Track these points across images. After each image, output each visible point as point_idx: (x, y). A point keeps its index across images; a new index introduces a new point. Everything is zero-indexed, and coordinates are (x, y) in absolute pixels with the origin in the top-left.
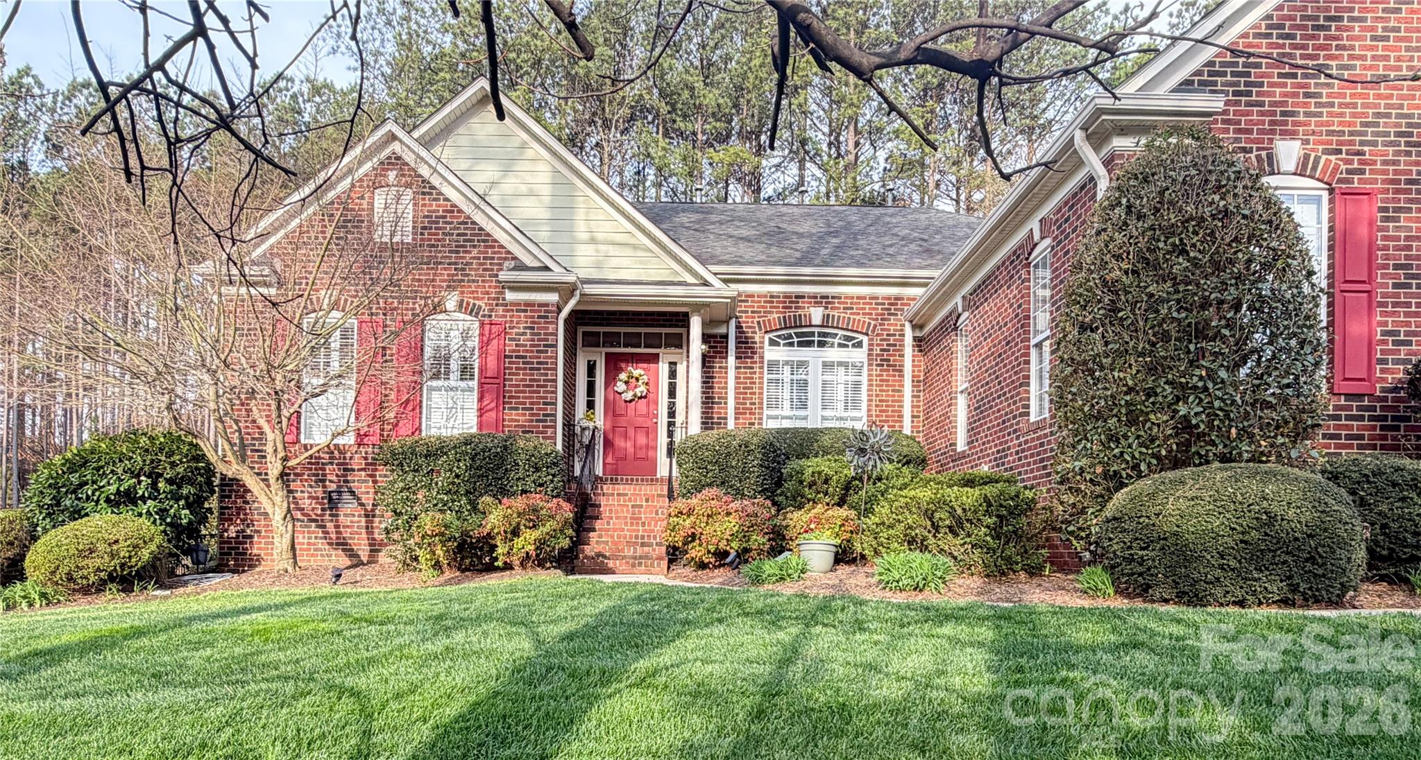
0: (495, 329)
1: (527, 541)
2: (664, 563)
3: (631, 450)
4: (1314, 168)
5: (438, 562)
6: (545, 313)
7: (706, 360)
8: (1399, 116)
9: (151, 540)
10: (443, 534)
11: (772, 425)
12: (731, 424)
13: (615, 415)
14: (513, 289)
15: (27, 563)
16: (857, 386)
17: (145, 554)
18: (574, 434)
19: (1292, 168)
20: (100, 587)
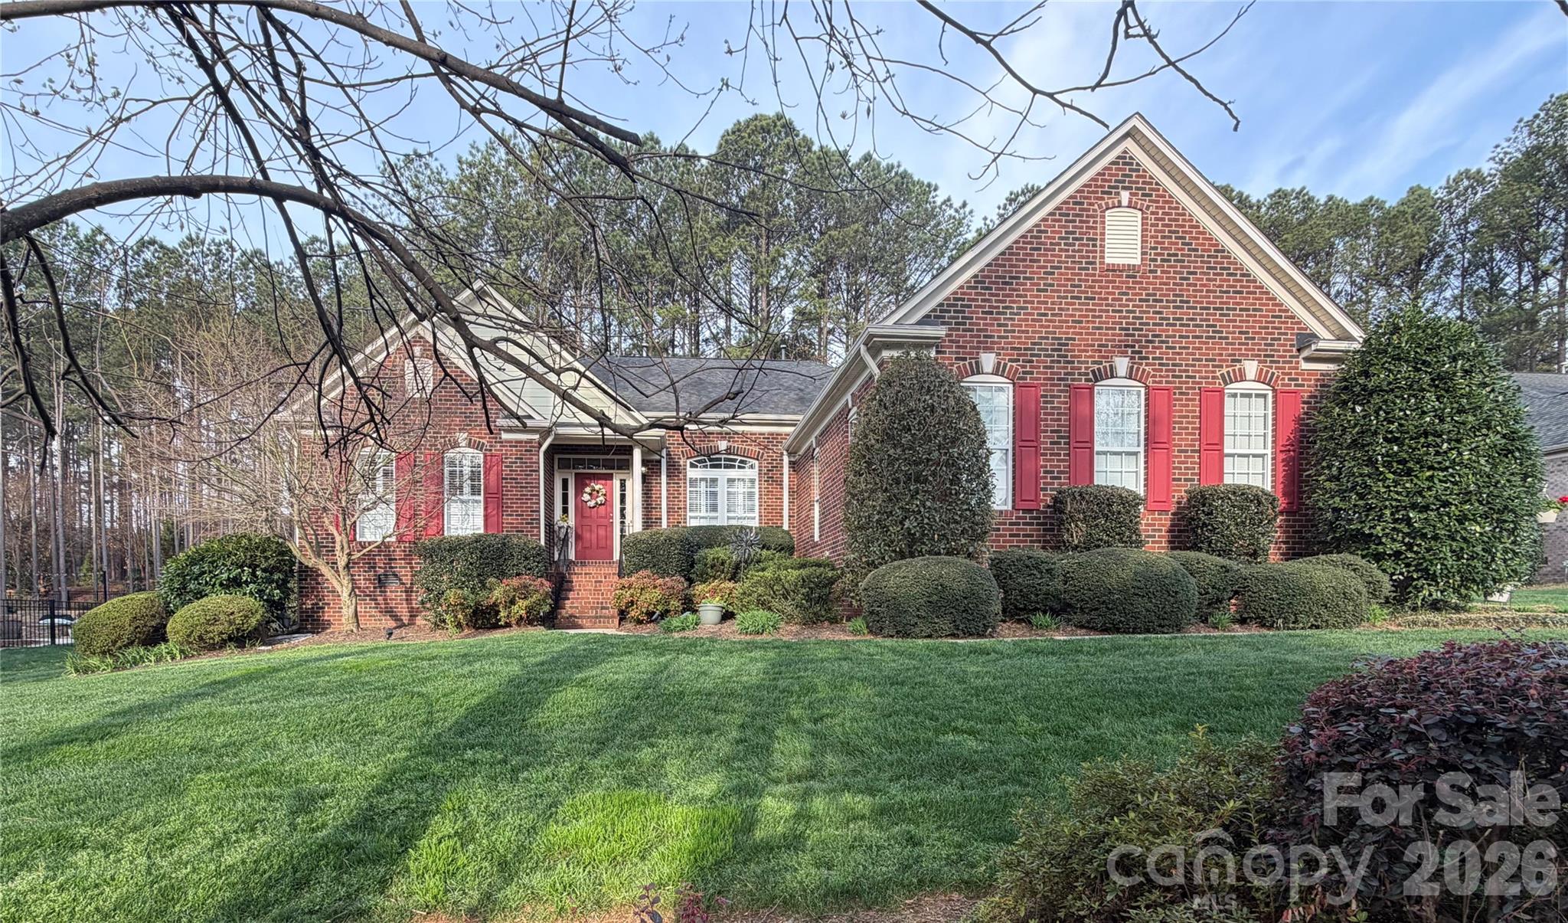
0: (494, 459)
1: (520, 608)
2: (616, 621)
3: (594, 541)
4: (1004, 371)
5: (459, 623)
6: (531, 448)
7: (645, 478)
8: (1053, 338)
9: (256, 612)
10: (462, 604)
11: (694, 523)
12: (664, 525)
13: (583, 517)
14: (506, 431)
15: (169, 628)
16: (751, 495)
17: (253, 622)
18: (554, 531)
19: (990, 371)
20: (222, 645)
